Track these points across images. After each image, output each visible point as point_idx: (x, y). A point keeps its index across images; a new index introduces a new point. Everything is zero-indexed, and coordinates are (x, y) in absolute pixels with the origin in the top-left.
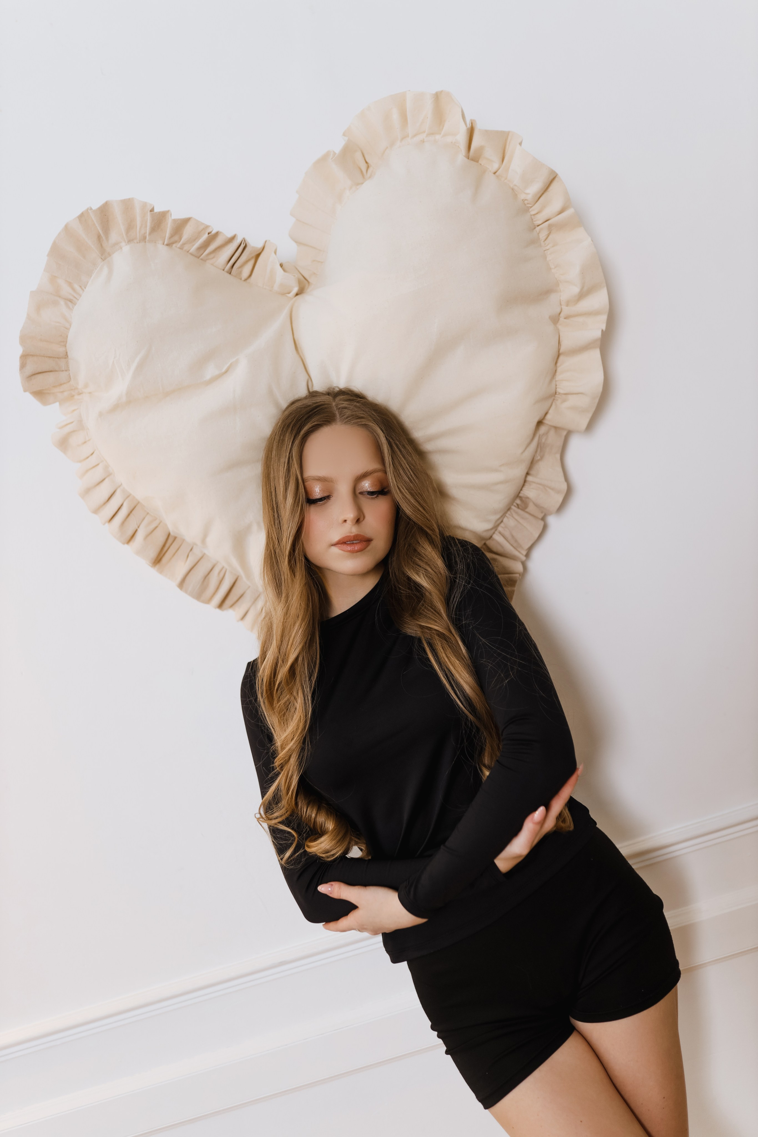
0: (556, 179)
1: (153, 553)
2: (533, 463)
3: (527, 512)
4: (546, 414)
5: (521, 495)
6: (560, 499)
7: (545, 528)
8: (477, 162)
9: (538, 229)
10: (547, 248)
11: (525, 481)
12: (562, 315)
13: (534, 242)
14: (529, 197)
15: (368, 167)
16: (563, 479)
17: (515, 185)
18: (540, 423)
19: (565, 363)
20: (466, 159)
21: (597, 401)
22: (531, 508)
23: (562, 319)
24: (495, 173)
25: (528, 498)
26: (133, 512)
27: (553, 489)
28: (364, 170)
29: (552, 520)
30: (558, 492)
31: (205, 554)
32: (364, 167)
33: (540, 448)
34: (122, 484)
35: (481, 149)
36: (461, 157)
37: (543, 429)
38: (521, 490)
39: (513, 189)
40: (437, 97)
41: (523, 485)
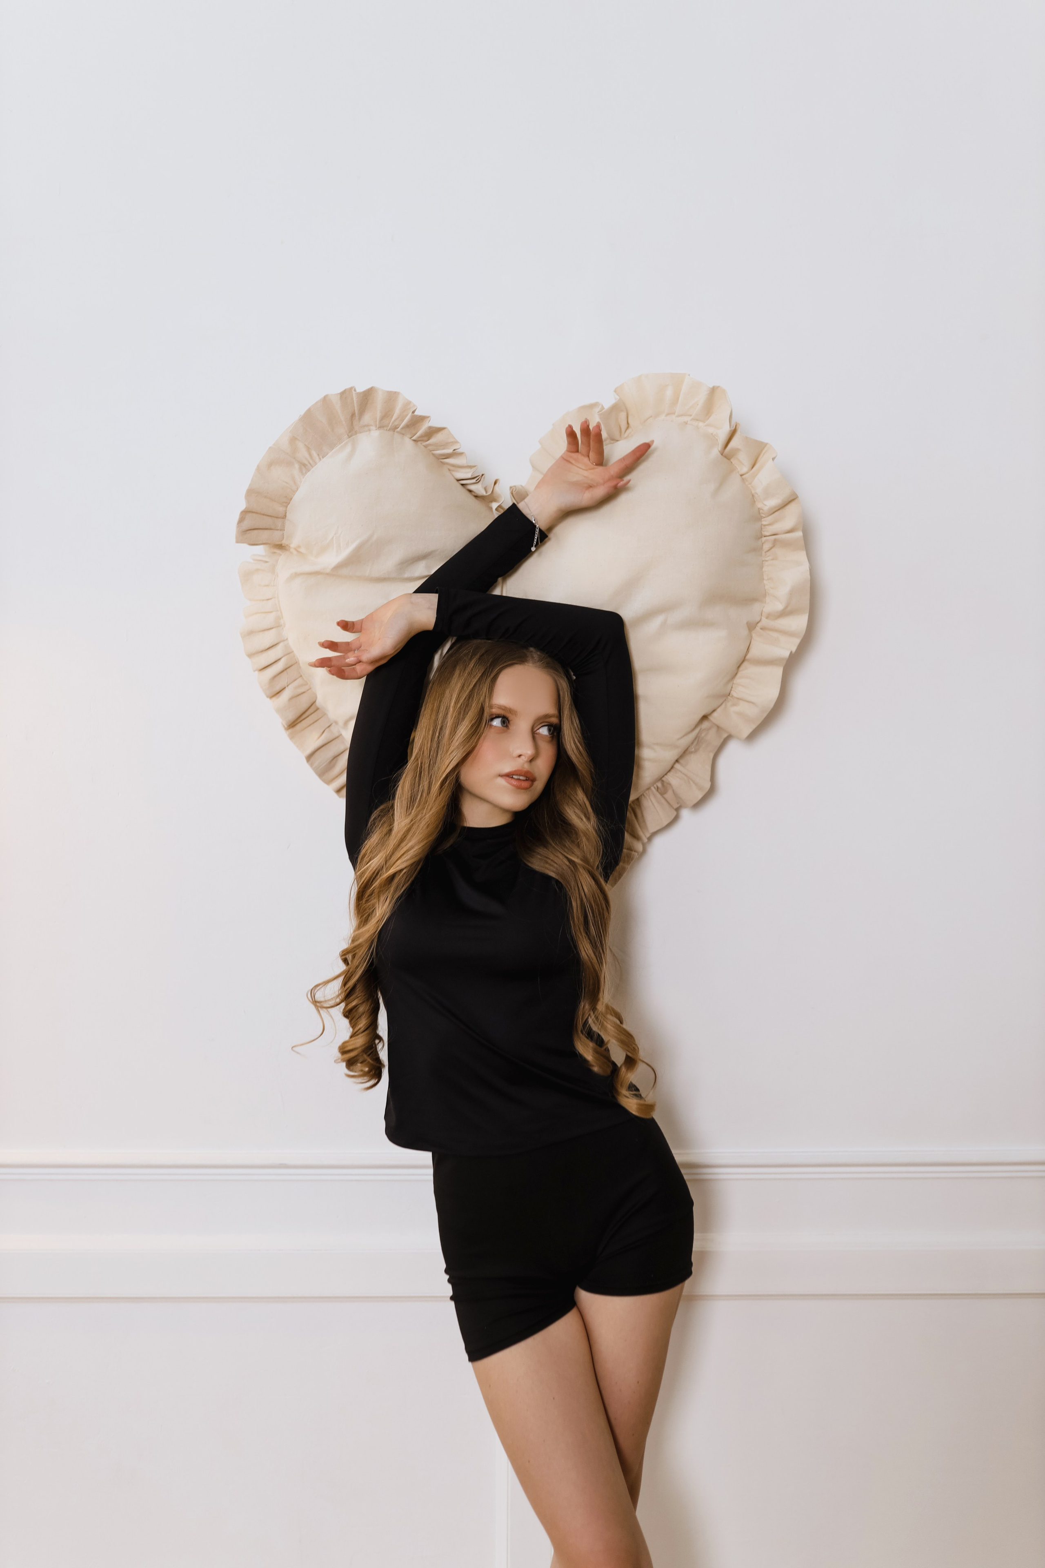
0: (796, 501)
1: (291, 716)
2: (685, 753)
3: (664, 798)
4: (714, 711)
5: (664, 779)
6: (700, 796)
7: (676, 819)
8: (729, 459)
9: (764, 539)
10: (767, 559)
11: (672, 767)
12: (760, 625)
13: (757, 550)
14: (766, 508)
15: (628, 428)
16: (709, 778)
17: (757, 493)
18: (705, 718)
19: (748, 670)
20: (719, 454)
21: (765, 715)
22: (669, 795)
23: (758, 628)
24: (741, 475)
25: (669, 784)
26: (288, 670)
27: (696, 784)
28: (623, 430)
29: (685, 813)
30: (700, 789)
31: (341, 735)
32: (624, 425)
33: (697, 740)
34: (287, 639)
35: (736, 451)
36: (716, 451)
37: (705, 725)
38: (666, 774)
39: (753, 496)
40: (713, 390)
41: (669, 771)
